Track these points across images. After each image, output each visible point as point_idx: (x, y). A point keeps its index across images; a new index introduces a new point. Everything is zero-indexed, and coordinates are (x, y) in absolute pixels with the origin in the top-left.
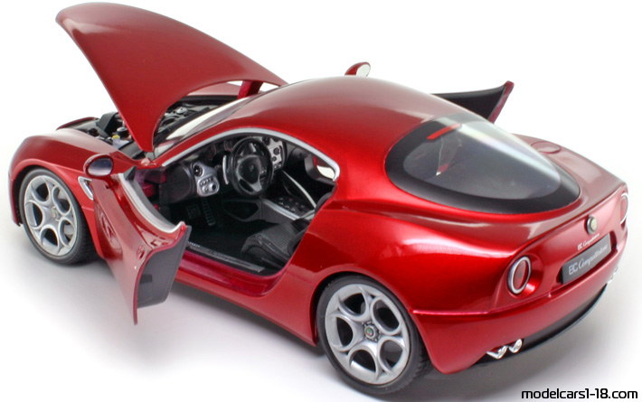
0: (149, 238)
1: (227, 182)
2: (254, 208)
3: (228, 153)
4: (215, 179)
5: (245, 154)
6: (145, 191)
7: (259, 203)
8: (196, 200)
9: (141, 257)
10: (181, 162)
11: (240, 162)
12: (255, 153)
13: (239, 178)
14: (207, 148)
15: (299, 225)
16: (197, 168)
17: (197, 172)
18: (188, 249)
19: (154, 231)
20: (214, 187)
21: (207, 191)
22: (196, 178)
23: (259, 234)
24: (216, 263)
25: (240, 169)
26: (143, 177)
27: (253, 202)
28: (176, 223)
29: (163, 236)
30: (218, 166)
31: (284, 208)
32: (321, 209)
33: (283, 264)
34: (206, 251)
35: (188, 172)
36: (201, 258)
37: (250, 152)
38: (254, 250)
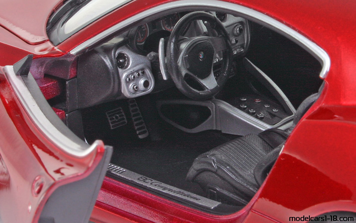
0: (51, 164)
1: (165, 78)
2: (205, 114)
3: (166, 35)
4: (148, 72)
5: (191, 36)
6: (44, 91)
7: (211, 106)
8: (120, 102)
9: (39, 192)
10: (98, 48)
11: (184, 46)
12: (205, 34)
13: (184, 72)
14: (135, 28)
15: (270, 138)
16: (121, 56)
17: (121, 62)
18: (109, 174)
19: (57, 154)
20: (146, 84)
21: (136, 89)
22: (120, 70)
23: (211, 152)
24: (150, 196)
25: (184, 59)
26: (42, 70)
27: (203, 104)
28: (91, 143)
29: (71, 161)
30: (153, 54)
31: (248, 113)
32: (304, 120)
33: (248, 197)
34: (134, 177)
35: (108, 62)
36: (128, 187)
37: (199, 33)
38: (205, 176)
